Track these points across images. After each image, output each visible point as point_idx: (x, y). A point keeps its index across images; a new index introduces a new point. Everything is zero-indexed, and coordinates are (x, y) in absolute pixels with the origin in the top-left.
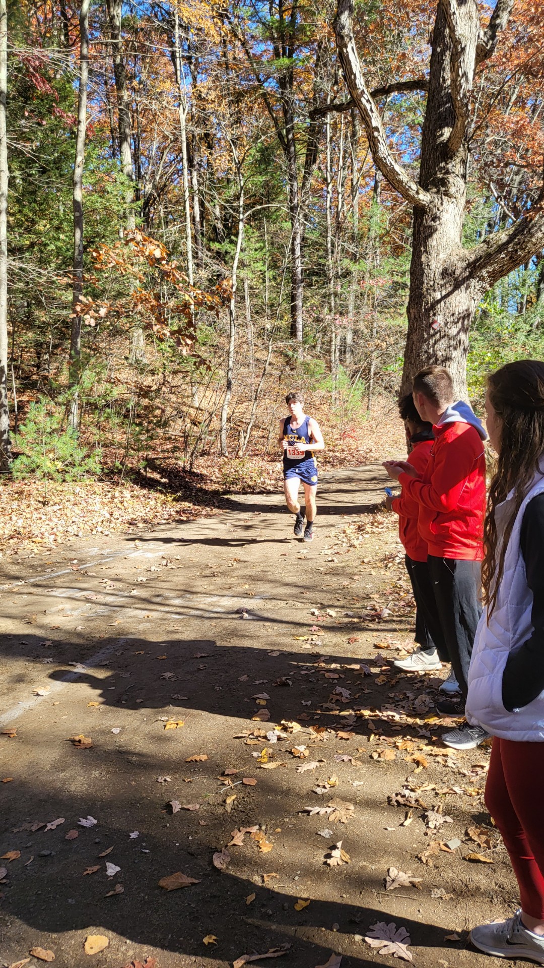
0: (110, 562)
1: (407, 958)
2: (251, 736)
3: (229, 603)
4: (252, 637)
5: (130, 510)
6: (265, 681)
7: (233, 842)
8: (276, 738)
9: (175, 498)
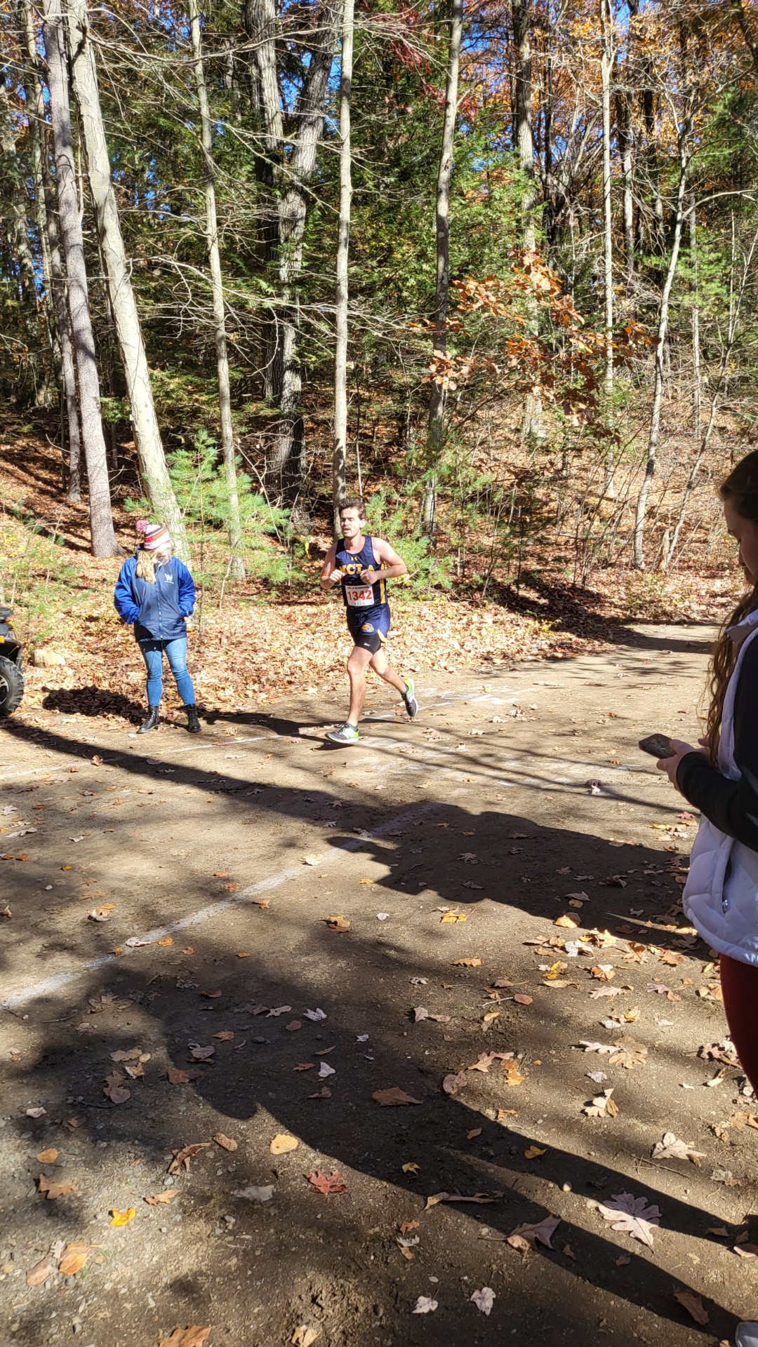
0: (445, 707)
1: (645, 1241)
2: (546, 945)
3: (581, 772)
4: (593, 820)
5: (488, 641)
6: (591, 877)
7: (475, 1067)
8: (577, 951)
9: (553, 626)
